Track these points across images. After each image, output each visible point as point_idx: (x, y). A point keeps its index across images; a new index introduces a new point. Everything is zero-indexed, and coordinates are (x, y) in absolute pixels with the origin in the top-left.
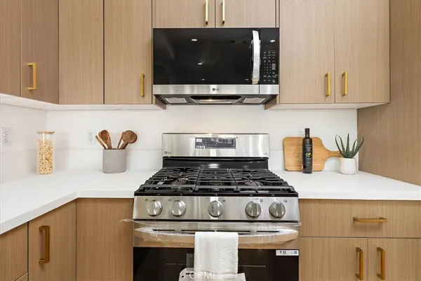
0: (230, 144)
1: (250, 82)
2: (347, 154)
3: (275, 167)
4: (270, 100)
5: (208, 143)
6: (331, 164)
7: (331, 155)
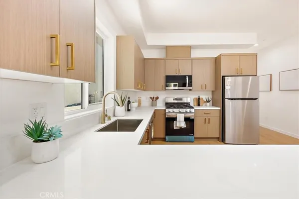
0: (181, 99)
1: (186, 86)
2: (208, 102)
3: (192, 105)
4: (190, 90)
5: (176, 99)
6: (204, 104)
7: (205, 102)
